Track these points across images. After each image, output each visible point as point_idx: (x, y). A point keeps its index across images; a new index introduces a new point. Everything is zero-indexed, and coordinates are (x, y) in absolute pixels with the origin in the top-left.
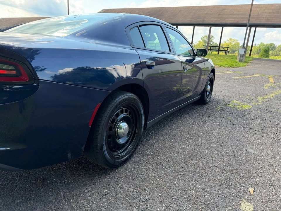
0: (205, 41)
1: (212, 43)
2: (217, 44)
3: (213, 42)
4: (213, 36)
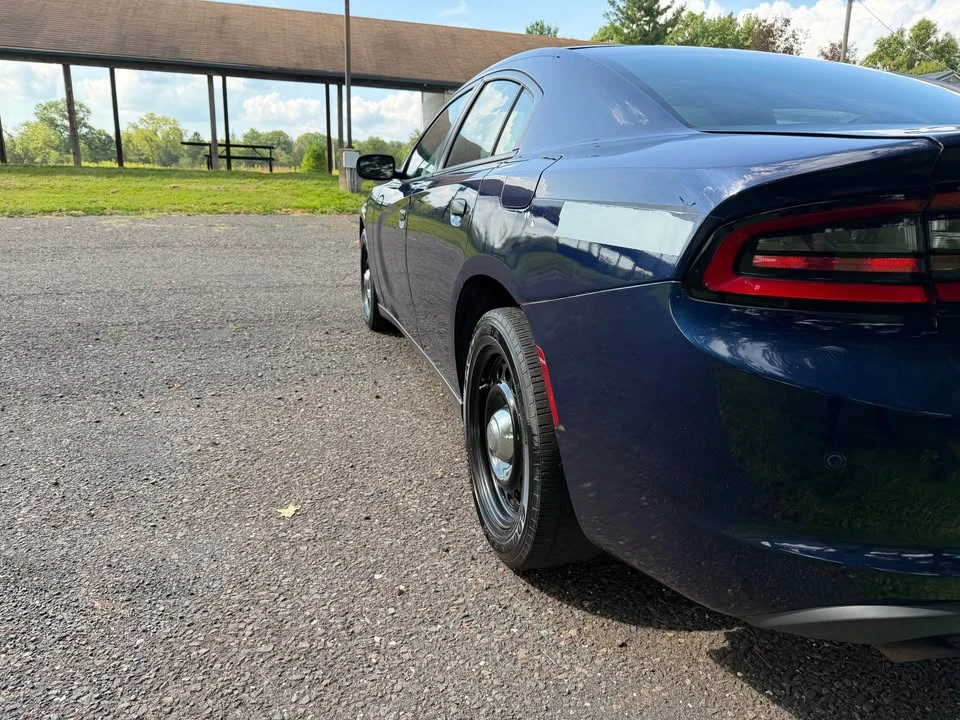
0: (52, 123)
1: (86, 130)
2: (107, 132)
3: (90, 128)
4: (81, 106)
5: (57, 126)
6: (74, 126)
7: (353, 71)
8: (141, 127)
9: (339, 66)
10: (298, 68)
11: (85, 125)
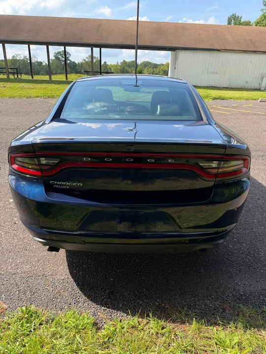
5: (60, 60)
6: (65, 61)
7: (138, 44)
8: (87, 60)
9: (134, 43)
10: (122, 44)
11: (69, 60)
